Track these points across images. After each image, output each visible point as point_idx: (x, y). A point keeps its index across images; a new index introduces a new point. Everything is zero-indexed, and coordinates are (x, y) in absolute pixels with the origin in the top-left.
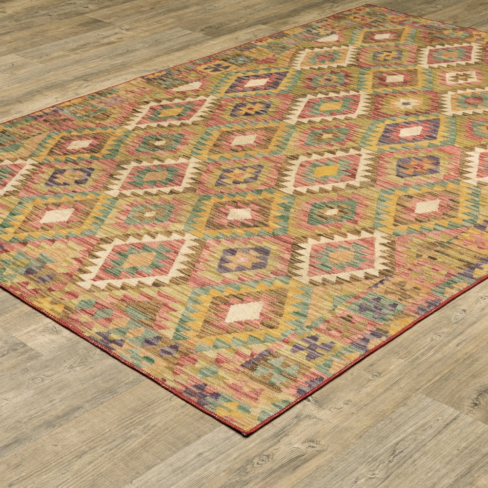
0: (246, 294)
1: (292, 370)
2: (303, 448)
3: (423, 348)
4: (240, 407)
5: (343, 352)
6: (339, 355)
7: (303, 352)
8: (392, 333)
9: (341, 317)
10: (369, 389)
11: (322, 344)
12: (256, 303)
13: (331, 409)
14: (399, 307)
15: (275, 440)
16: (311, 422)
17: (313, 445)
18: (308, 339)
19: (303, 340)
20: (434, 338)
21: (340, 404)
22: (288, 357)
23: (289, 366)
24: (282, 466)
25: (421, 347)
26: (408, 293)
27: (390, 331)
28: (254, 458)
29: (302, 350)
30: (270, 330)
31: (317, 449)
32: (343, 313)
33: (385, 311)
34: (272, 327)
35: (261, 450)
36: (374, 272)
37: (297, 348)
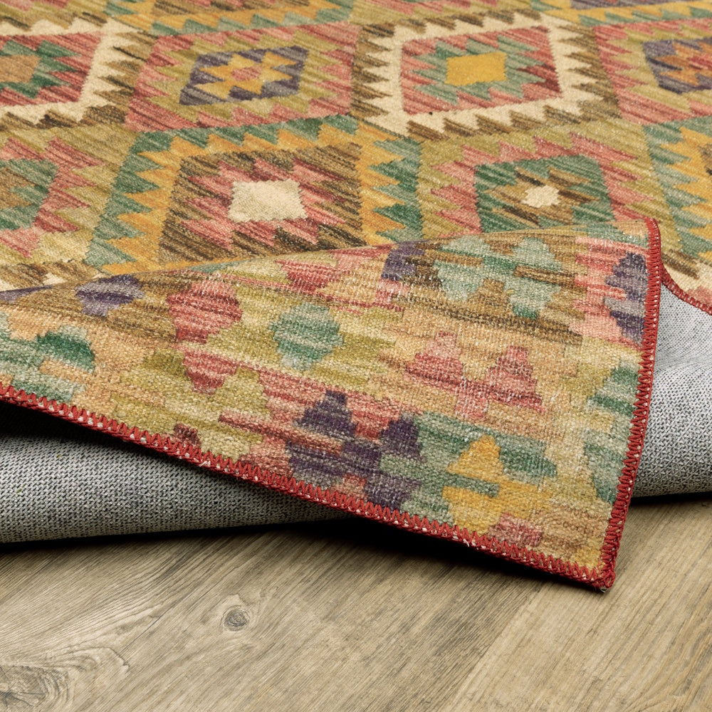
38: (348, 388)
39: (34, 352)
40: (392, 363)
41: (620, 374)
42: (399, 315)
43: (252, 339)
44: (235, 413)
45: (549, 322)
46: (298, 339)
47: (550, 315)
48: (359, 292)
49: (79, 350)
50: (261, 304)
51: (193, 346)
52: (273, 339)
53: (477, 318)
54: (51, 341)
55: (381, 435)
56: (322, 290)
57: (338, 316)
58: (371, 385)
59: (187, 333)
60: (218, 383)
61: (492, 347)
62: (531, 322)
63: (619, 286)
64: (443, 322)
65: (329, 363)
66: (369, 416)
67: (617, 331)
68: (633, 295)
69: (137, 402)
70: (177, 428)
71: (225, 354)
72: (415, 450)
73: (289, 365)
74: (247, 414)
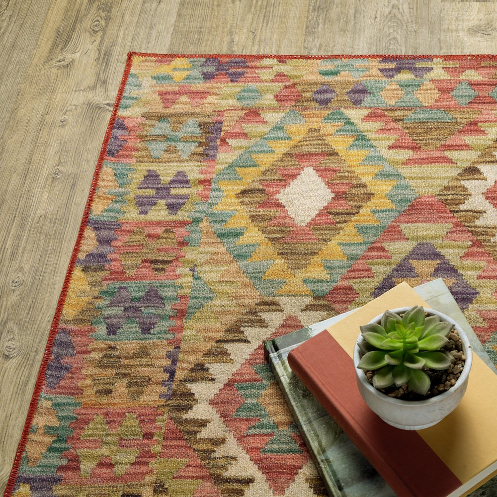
0: (339, 226)
1: (157, 149)
2: (69, 57)
3: (24, 248)
4: (168, 78)
5: (117, 206)
6: (119, 198)
7: (169, 179)
8: (77, 272)
9: (171, 262)
10: (51, 151)
11: (155, 204)
12: (309, 220)
13: (74, 107)
14: (102, 330)
15: (103, 49)
16: (85, 84)
17: (60, 63)
18: (181, 201)
19: (186, 197)
20: (20, 274)
21: (69, 118)
22: (178, 161)
23: (166, 151)
24: (73, 29)
25: (29, 247)
26: (111, 372)
27: (82, 275)
28: (107, 24)
29: (172, 182)
30: (242, 188)
31: (54, 61)
32: (174, 271)
33: (118, 310)
34: (244, 193)
35: (108, 34)
36: (201, 390)
37: (181, 180)
38: (231, 84)
39: (339, 69)
40: (216, 94)
41: (126, 107)
42: (214, 109)
43: (268, 90)
44: (268, 70)
45: (154, 119)
46: (251, 94)
47: (153, 122)
48: (231, 114)
49: (326, 74)
50: (268, 102)
51: (288, 84)
52: (260, 93)
53: (183, 115)
54: (335, 73)
55: (216, 75)
56: (246, 112)
57: (239, 104)
58: (222, 86)
59: (291, 87)
60: (275, 76)
61: (177, 106)
62: (161, 118)
63: (121, 140)
64: (198, 110)
65: (239, 89)
66: (221, 78)
67: (126, 122)
68: (116, 138)
69: (301, 66)
70: (286, 63)
71: (276, 84)
72: (204, 74)
73: (253, 85)
74: (264, 71)
